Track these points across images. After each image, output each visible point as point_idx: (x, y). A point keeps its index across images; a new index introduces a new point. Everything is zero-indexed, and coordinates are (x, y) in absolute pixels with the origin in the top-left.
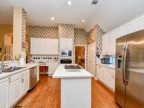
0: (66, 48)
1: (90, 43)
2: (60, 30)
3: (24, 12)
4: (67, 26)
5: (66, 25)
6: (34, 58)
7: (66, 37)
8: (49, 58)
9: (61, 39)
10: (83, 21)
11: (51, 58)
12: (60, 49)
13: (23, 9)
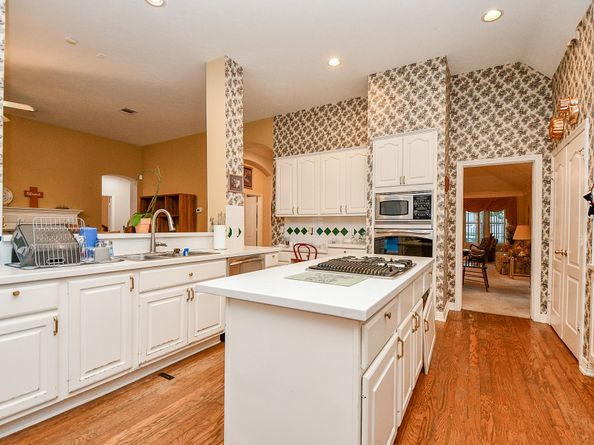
0: (403, 183)
1: (561, 137)
2: (373, 105)
3: (234, 69)
4: (407, 73)
5: (401, 71)
6: (290, 231)
7: (400, 130)
8: (336, 232)
9: (377, 144)
10: (492, 14)
11: (344, 232)
12: (375, 191)
13: (230, 62)
